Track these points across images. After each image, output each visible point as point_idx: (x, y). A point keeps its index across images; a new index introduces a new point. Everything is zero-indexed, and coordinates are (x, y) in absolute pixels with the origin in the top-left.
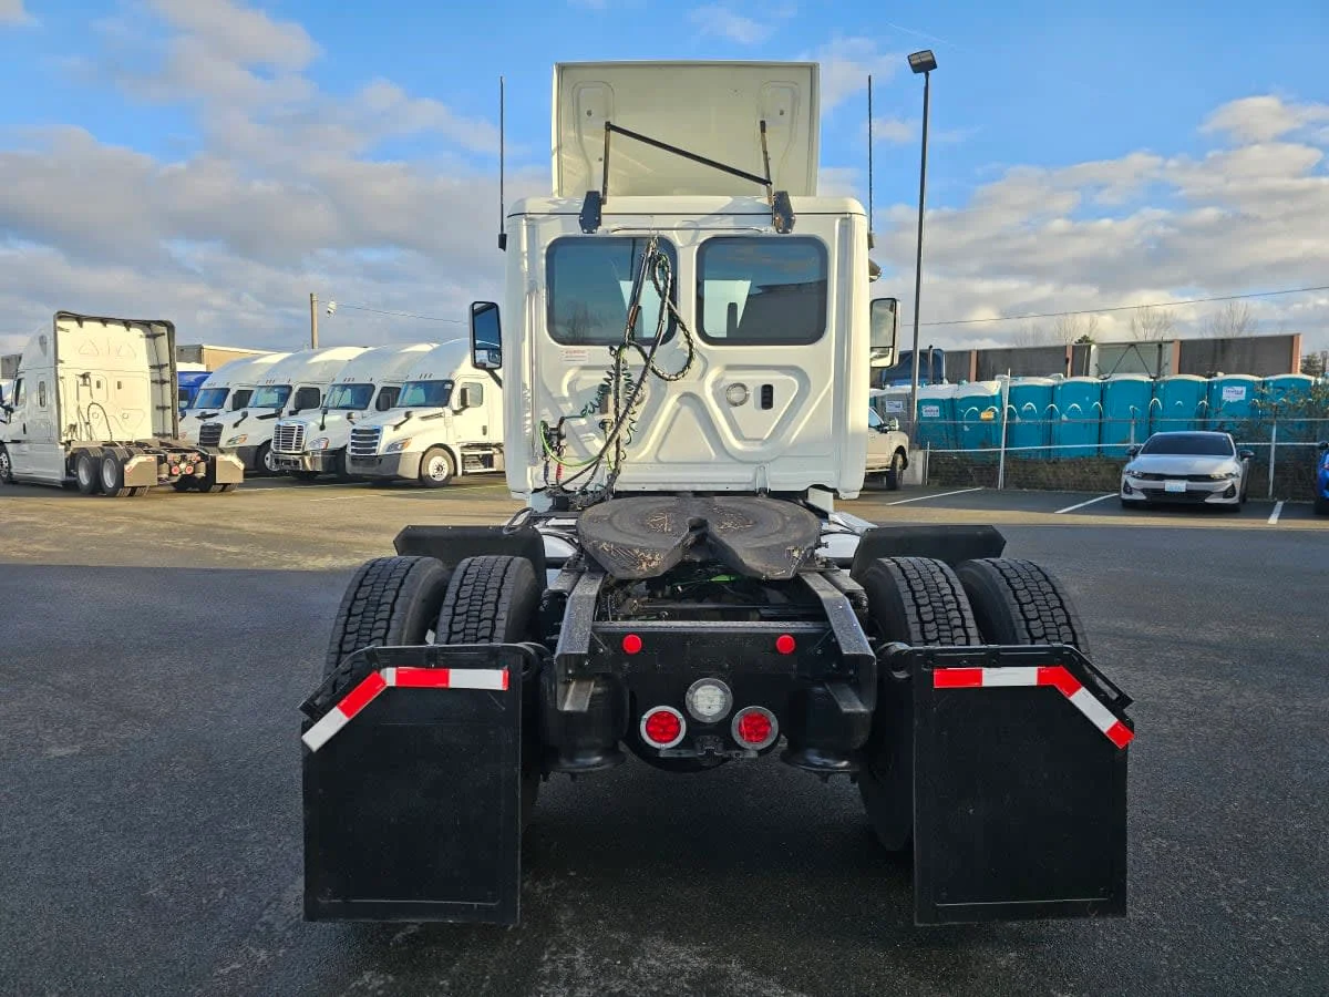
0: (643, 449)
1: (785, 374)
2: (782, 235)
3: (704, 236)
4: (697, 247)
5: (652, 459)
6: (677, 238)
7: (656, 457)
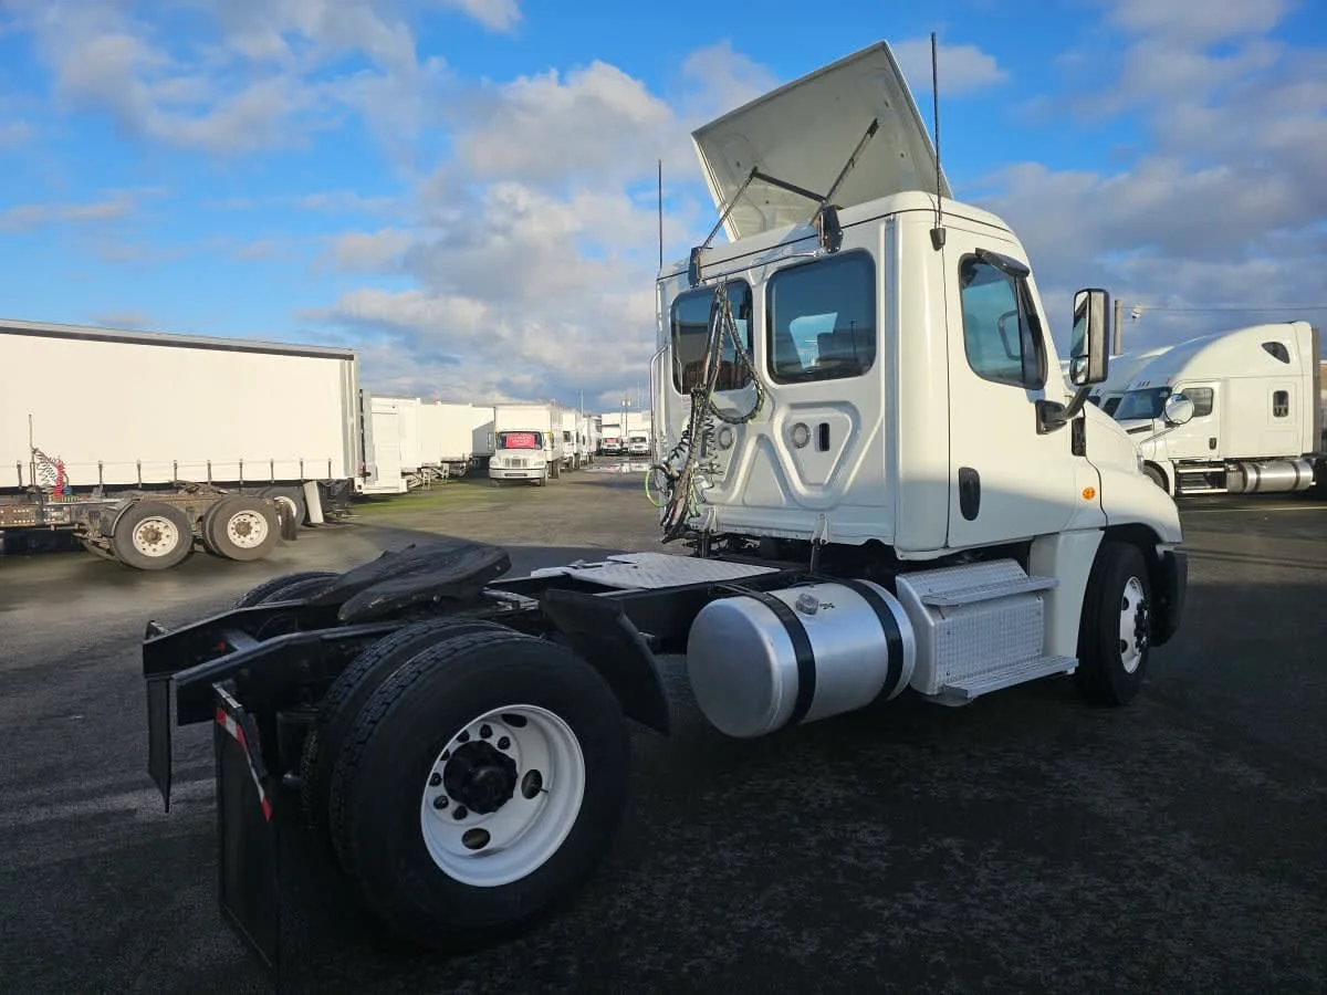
0: (733, 490)
1: (841, 410)
2: (833, 255)
3: (772, 269)
4: (765, 284)
5: (740, 503)
6: (751, 278)
7: (743, 500)
